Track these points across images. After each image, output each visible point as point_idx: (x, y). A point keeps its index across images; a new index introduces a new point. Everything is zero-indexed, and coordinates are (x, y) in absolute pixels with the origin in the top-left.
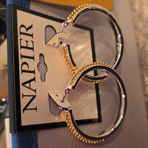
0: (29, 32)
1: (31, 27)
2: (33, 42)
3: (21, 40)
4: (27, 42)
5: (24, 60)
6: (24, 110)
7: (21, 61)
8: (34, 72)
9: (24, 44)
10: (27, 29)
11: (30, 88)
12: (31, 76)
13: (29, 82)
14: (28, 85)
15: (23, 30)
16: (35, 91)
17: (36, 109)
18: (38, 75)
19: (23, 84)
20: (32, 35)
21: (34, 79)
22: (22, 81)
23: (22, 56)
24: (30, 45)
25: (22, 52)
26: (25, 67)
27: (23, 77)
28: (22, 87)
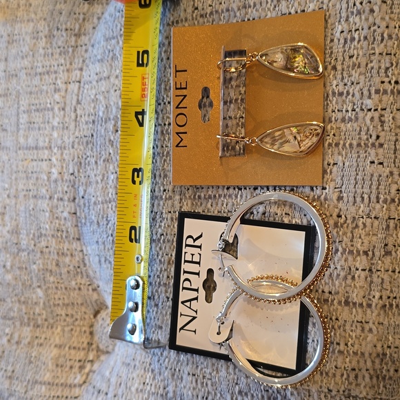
0: (197, 243)
1: (201, 236)
2: (200, 255)
3: (185, 253)
4: (193, 255)
5: (187, 276)
6: (180, 329)
7: (183, 277)
8: (197, 290)
9: (189, 258)
10: (195, 241)
11: (190, 308)
12: (193, 294)
13: (190, 300)
14: (188, 304)
15: (190, 241)
16: (196, 312)
17: (195, 332)
18: (202, 293)
19: (183, 303)
20: (200, 247)
21: (196, 299)
22: (181, 299)
23: (185, 272)
24: (196, 259)
25: (185, 267)
26: (187, 284)
27: (184, 295)
28: (180, 305)
